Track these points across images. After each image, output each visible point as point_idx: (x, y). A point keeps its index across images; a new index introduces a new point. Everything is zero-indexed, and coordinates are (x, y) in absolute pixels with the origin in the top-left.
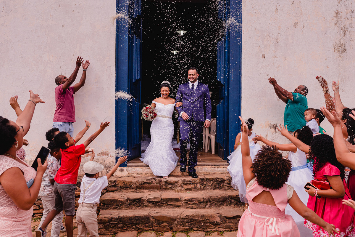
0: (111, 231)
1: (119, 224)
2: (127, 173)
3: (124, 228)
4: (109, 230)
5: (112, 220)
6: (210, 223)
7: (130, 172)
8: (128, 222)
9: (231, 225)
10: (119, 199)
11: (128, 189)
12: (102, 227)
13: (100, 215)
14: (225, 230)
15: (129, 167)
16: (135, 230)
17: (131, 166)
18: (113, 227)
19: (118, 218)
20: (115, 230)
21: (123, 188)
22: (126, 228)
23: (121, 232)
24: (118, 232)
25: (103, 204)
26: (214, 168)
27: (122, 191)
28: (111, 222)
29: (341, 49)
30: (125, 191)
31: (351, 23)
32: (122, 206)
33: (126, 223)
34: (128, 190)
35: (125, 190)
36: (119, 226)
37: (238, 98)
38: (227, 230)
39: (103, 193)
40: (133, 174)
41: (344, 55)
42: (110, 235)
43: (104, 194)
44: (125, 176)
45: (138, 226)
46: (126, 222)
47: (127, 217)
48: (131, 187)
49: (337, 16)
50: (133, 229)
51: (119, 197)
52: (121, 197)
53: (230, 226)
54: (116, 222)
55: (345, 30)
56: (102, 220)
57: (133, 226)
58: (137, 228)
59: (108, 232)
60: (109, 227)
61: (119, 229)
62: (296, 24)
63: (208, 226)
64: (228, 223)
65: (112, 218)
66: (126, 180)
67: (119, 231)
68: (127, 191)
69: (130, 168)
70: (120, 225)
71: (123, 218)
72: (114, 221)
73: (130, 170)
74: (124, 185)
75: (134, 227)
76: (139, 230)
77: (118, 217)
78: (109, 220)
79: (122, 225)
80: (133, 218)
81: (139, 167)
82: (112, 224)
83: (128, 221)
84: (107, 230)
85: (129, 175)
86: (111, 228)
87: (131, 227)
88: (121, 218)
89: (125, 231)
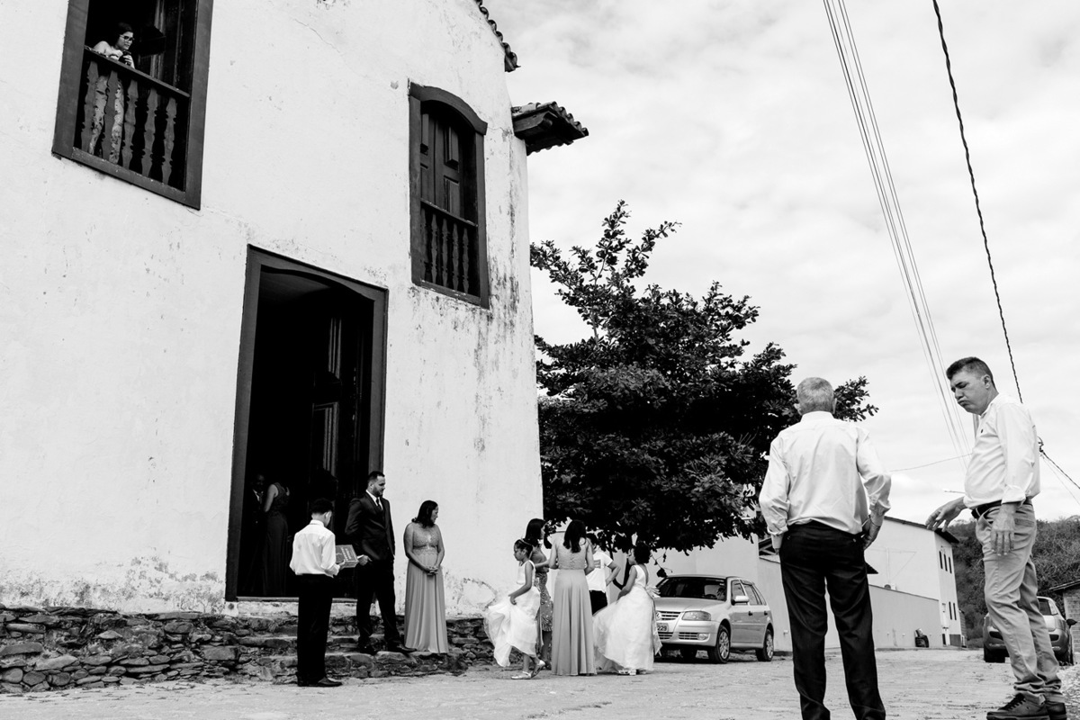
2: (238, 613)
6: (407, 665)
7: (242, 610)
15: (241, 602)
26: (347, 607)
29: (481, 446)
31: (489, 413)
40: (246, 615)
41: (483, 453)
49: (477, 401)
55: (484, 421)
62: (439, 404)
63: (406, 669)
69: (242, 604)
73: (241, 607)
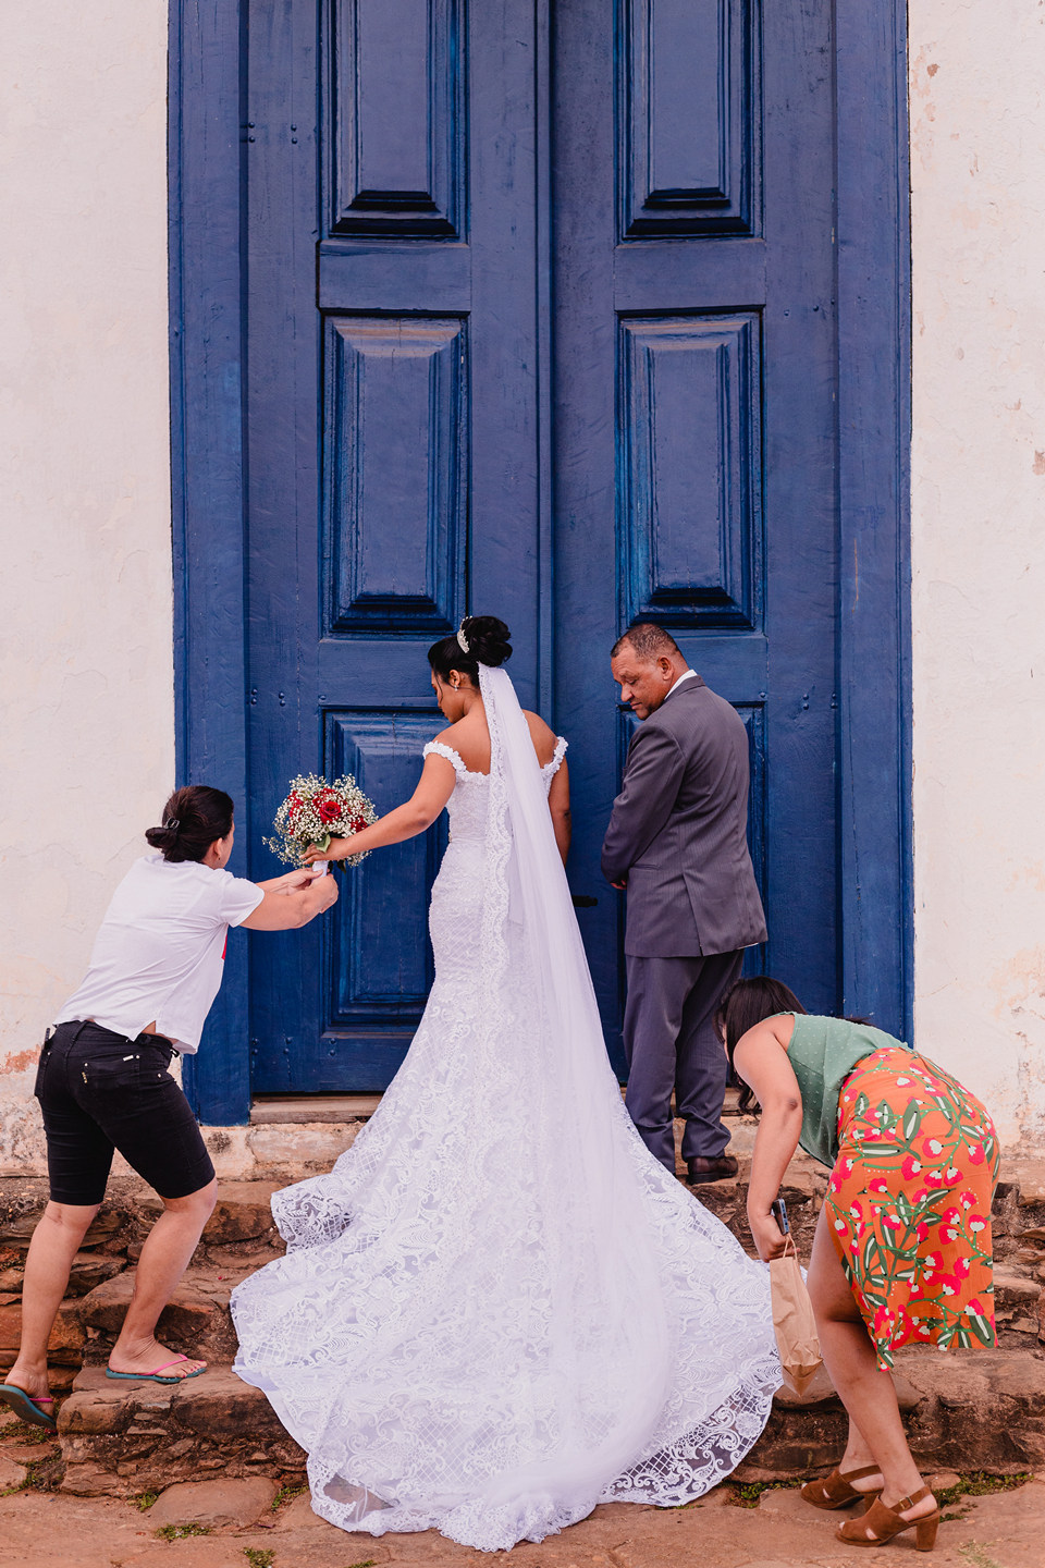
0: (134, 1479)
1: (177, 1437)
2: (252, 1163)
3: (203, 1463)
4: (121, 1470)
5: (138, 1416)
7: (268, 1154)
8: (222, 1429)
9: (808, 1449)
10: (187, 1306)
11: (248, 1248)
12: (80, 1454)
13: (77, 1390)
14: (771, 1475)
15: (262, 1127)
16: (265, 1470)
17: (273, 1120)
18: (146, 1455)
19: (168, 1406)
20: (154, 1473)
21: (221, 1244)
22: (211, 1463)
23: (187, 1484)
24: (169, 1486)
25: (95, 1328)
27: (214, 1263)
28: (133, 1430)
30: (229, 1260)
32: (201, 1342)
33: (214, 1437)
34: (247, 1255)
35: (232, 1253)
36: (172, 1449)
37: (894, 714)
38: (785, 1475)
39: (105, 1271)
40: (283, 1168)
42: (128, 1498)
43: (108, 1278)
44: (237, 1173)
45: (283, 1453)
46: (215, 1431)
47: (219, 1399)
48: (263, 1240)
50: (255, 1469)
51: (193, 1294)
52: (203, 1295)
53: (803, 1453)
54: (157, 1425)
56: (80, 1417)
57: (255, 1449)
58: (273, 1460)
59: (114, 1481)
60: (120, 1454)
61: (176, 1468)
64: (792, 1439)
65: (137, 1408)
66: (234, 1199)
67: (175, 1475)
68: (243, 1262)
69: (265, 1134)
70: (178, 1448)
71: (200, 1407)
72: (149, 1424)
73: (263, 1144)
74: (224, 1225)
75: (258, 1456)
76: (284, 1471)
77: (173, 1400)
78: (118, 1421)
79: (189, 1443)
80: (251, 1405)
81: (319, 1125)
82: (136, 1439)
83: (226, 1424)
84: (109, 1471)
85: (259, 1172)
86: (129, 1460)
87: (240, 1457)
88: (186, 1407)
89: (209, 1479)
